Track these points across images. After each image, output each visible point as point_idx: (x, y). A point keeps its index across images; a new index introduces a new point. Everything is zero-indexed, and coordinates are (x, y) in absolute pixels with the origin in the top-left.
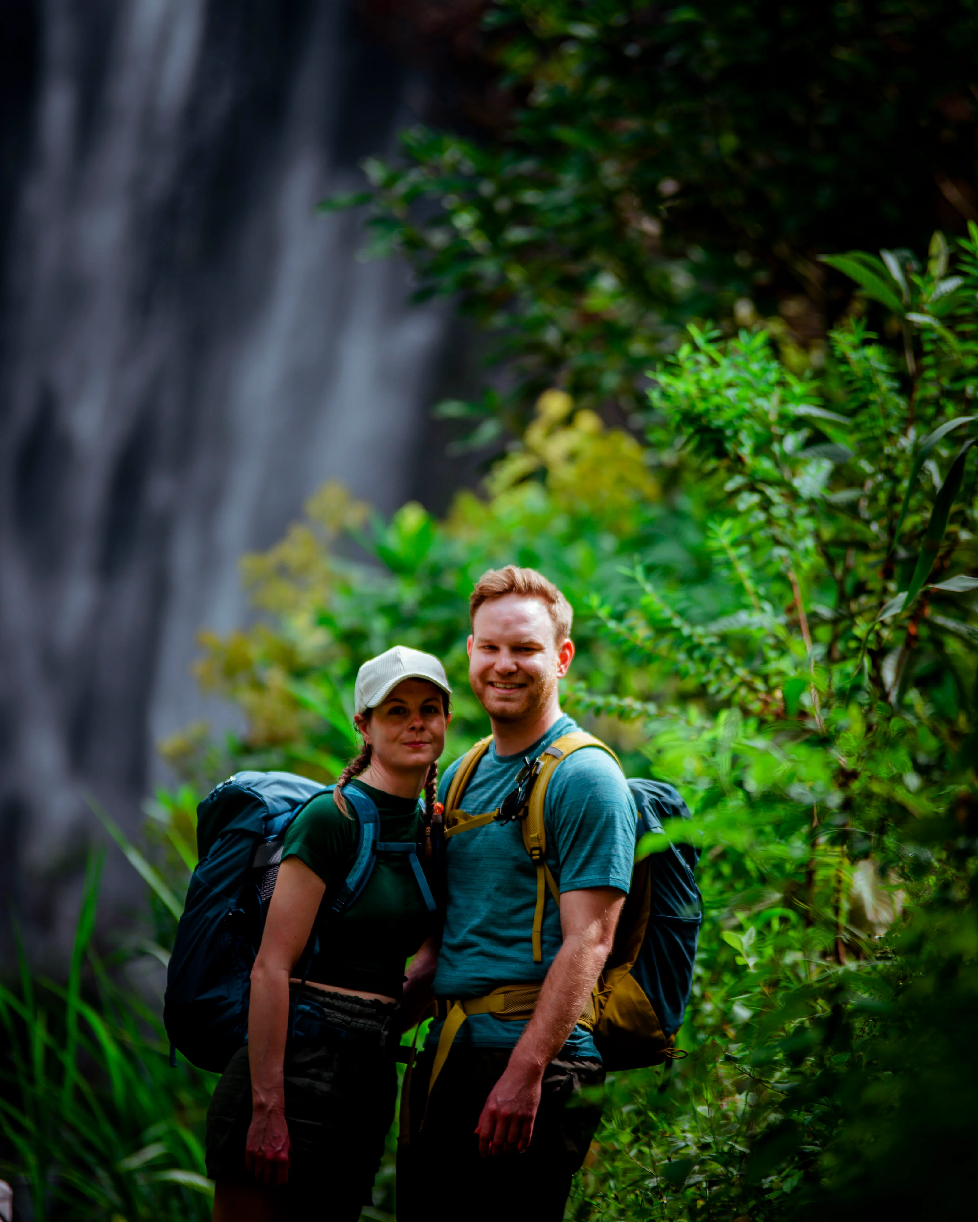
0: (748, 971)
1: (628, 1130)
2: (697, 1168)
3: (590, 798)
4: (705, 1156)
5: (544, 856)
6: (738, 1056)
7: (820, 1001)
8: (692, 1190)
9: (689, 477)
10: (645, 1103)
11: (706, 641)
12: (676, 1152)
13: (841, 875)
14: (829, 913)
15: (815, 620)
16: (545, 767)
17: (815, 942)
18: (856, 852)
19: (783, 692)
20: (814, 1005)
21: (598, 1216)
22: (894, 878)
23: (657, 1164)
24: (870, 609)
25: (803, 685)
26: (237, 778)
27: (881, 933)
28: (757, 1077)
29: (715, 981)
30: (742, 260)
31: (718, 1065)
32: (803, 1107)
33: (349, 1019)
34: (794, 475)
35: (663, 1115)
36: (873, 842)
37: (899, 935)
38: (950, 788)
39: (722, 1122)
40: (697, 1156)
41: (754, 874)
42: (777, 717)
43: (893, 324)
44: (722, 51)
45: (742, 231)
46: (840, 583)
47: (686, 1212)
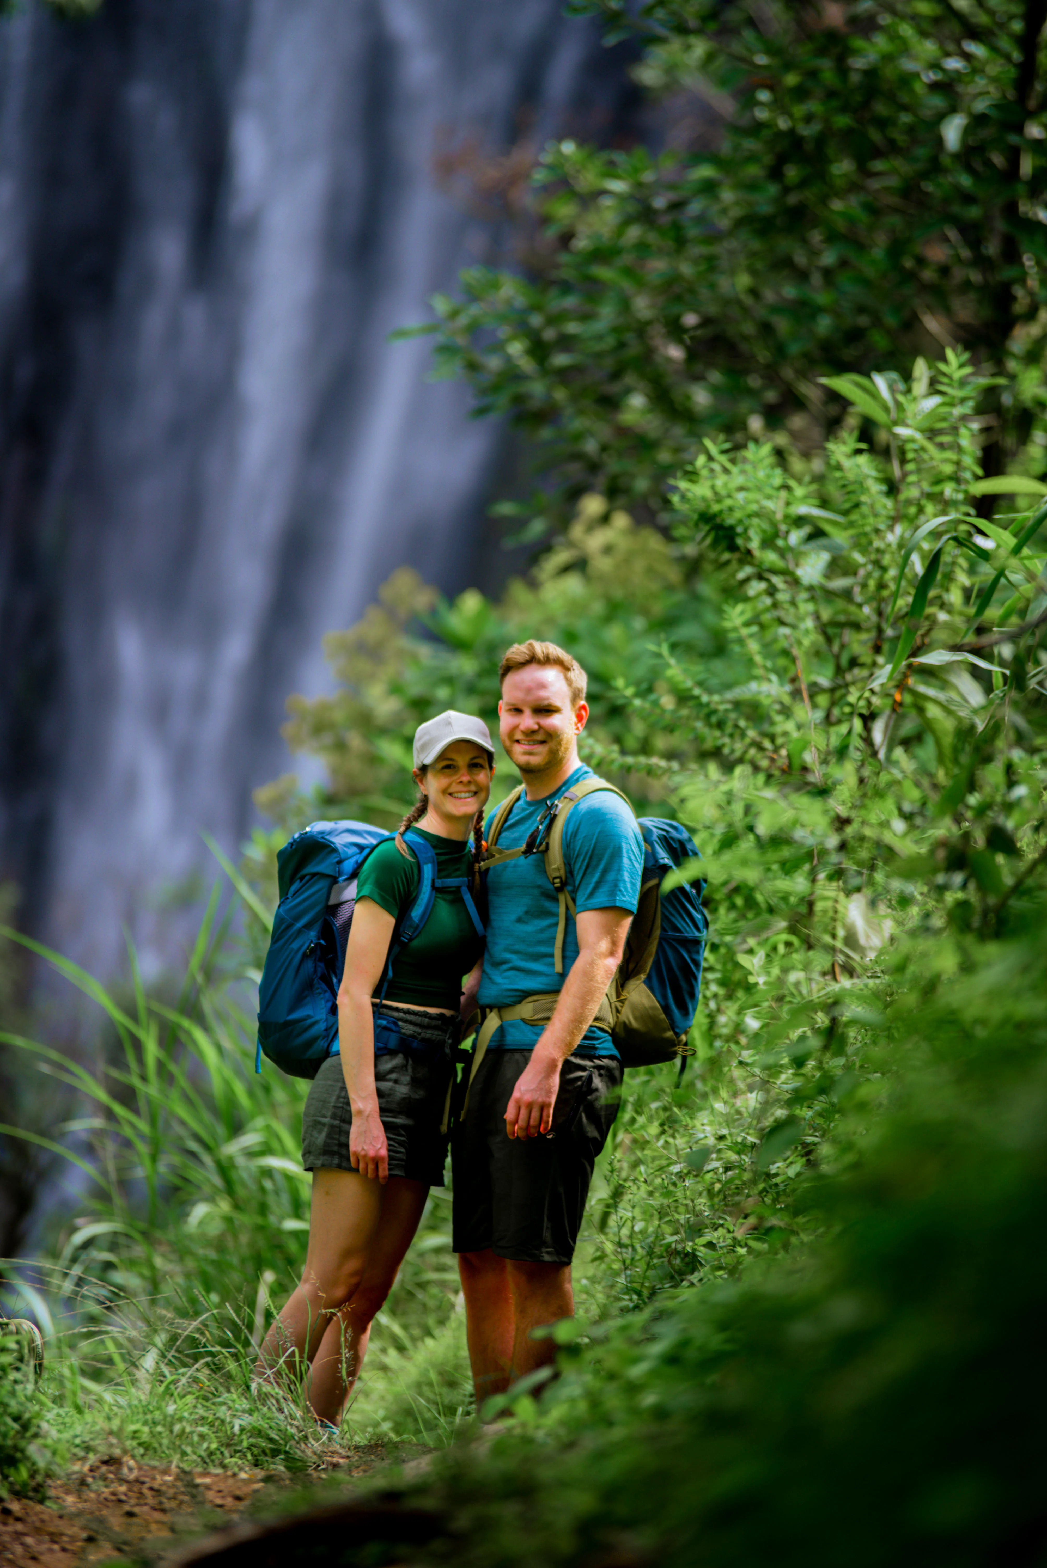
0: (759, 987)
1: (656, 1124)
2: (714, 1156)
3: (600, 832)
4: (722, 1145)
5: (564, 884)
6: (749, 1060)
7: (820, 1014)
8: (710, 1174)
9: (708, 567)
10: (670, 1100)
11: (722, 707)
12: (696, 1142)
13: (838, 906)
14: (827, 939)
15: (815, 689)
16: (563, 808)
17: (815, 963)
18: (850, 887)
19: (788, 751)
20: (815, 1017)
21: (630, 1197)
22: (882, 909)
23: (681, 1153)
24: (863, 679)
25: (805, 744)
26: (312, 828)
27: (872, 955)
28: (766, 1079)
29: (730, 997)
30: (754, 381)
31: (733, 1068)
32: (805, 1104)
33: (420, 1031)
34: (797, 565)
35: (685, 1111)
36: (865, 877)
37: (887, 958)
38: (930, 832)
39: (736, 1117)
40: (714, 1146)
41: (763, 906)
42: (783, 771)
43: (882, 437)
44: (737, 203)
45: (753, 357)
46: (837, 657)
47: (705, 1193)
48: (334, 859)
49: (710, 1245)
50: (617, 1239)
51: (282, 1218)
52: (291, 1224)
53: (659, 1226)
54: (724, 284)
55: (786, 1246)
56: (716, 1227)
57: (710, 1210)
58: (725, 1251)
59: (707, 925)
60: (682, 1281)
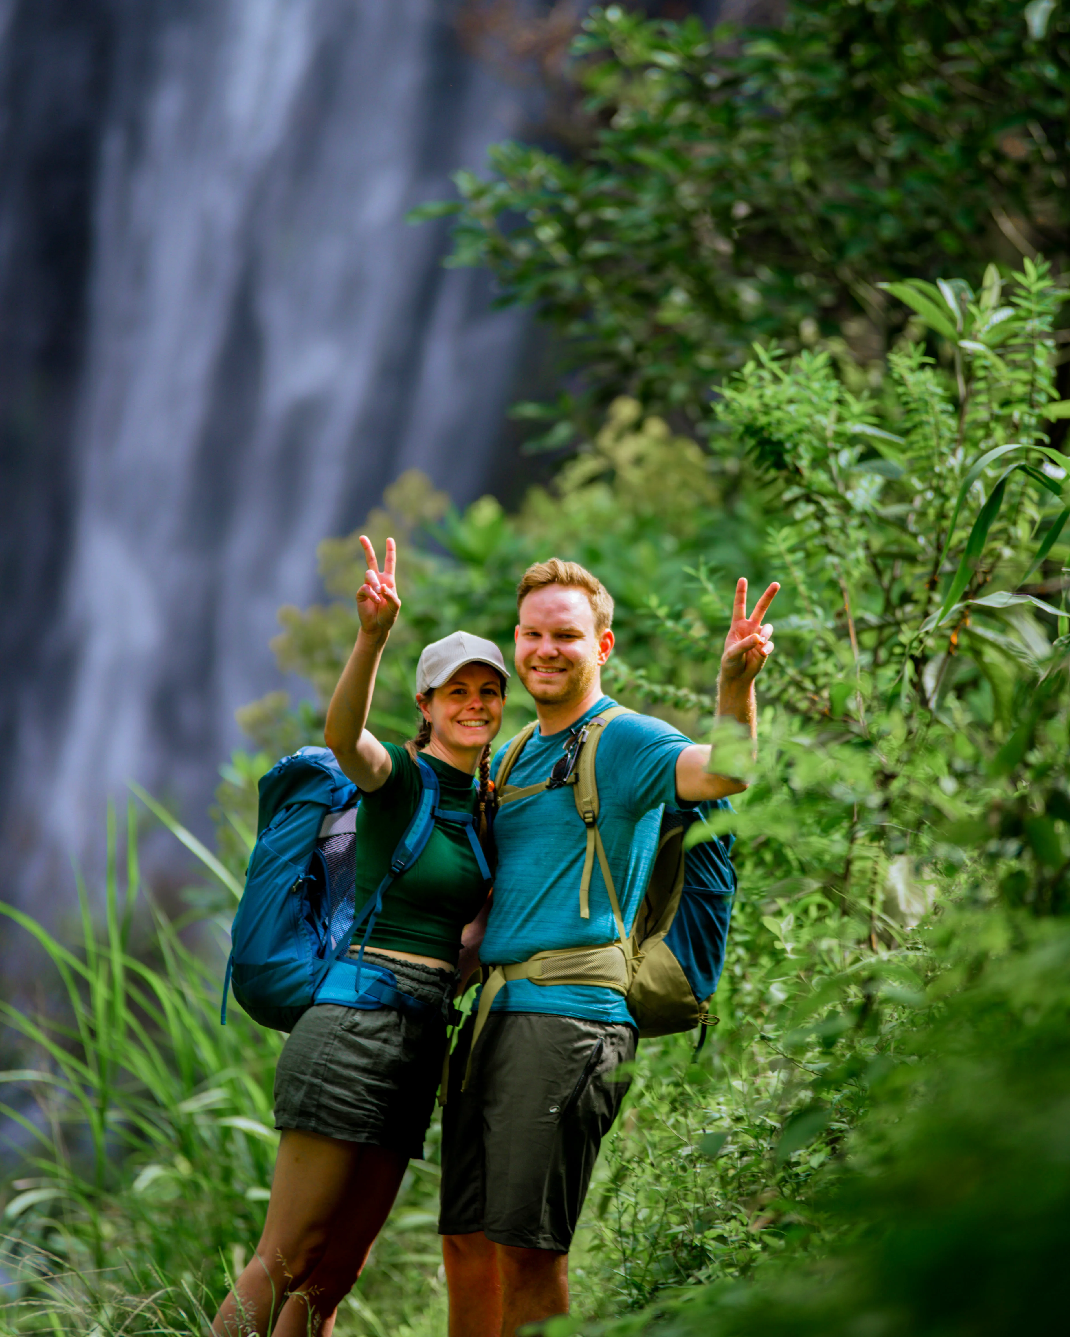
0: (786, 955)
1: (667, 1101)
2: (729, 1140)
4: (738, 1127)
6: (771, 1035)
7: (853, 987)
8: (724, 1159)
9: (748, 485)
10: (683, 1075)
12: (710, 1124)
13: (877, 867)
14: (864, 903)
15: (862, 626)
16: (591, 736)
17: (849, 930)
18: (891, 849)
19: (830, 694)
20: (848, 990)
21: (633, 1180)
22: (928, 873)
23: (692, 1134)
24: (915, 618)
25: (849, 690)
26: (303, 752)
27: (913, 924)
28: (789, 1056)
29: (754, 963)
30: (807, 281)
31: (753, 1044)
32: (833, 1088)
33: (417, 986)
34: (847, 488)
35: (698, 1088)
36: (909, 839)
37: (931, 928)
38: (983, 793)
39: (755, 1097)
40: (730, 1128)
41: (795, 864)
42: (823, 715)
43: (947, 349)
44: (799, 84)
45: (809, 254)
46: (888, 591)
47: (717, 1180)
48: (328, 786)
49: (721, 1239)
50: (617, 1227)
51: (248, 1186)
52: (257, 1193)
53: (665, 1214)
54: (778, 169)
55: (805, 1244)
56: (728, 1219)
57: (723, 1199)
58: (737, 1245)
59: (735, 880)
60: (689, 1276)
